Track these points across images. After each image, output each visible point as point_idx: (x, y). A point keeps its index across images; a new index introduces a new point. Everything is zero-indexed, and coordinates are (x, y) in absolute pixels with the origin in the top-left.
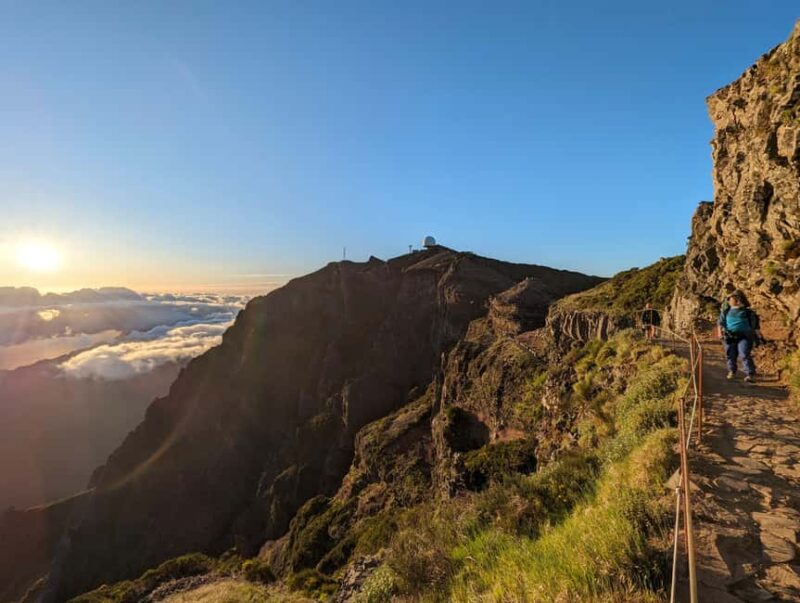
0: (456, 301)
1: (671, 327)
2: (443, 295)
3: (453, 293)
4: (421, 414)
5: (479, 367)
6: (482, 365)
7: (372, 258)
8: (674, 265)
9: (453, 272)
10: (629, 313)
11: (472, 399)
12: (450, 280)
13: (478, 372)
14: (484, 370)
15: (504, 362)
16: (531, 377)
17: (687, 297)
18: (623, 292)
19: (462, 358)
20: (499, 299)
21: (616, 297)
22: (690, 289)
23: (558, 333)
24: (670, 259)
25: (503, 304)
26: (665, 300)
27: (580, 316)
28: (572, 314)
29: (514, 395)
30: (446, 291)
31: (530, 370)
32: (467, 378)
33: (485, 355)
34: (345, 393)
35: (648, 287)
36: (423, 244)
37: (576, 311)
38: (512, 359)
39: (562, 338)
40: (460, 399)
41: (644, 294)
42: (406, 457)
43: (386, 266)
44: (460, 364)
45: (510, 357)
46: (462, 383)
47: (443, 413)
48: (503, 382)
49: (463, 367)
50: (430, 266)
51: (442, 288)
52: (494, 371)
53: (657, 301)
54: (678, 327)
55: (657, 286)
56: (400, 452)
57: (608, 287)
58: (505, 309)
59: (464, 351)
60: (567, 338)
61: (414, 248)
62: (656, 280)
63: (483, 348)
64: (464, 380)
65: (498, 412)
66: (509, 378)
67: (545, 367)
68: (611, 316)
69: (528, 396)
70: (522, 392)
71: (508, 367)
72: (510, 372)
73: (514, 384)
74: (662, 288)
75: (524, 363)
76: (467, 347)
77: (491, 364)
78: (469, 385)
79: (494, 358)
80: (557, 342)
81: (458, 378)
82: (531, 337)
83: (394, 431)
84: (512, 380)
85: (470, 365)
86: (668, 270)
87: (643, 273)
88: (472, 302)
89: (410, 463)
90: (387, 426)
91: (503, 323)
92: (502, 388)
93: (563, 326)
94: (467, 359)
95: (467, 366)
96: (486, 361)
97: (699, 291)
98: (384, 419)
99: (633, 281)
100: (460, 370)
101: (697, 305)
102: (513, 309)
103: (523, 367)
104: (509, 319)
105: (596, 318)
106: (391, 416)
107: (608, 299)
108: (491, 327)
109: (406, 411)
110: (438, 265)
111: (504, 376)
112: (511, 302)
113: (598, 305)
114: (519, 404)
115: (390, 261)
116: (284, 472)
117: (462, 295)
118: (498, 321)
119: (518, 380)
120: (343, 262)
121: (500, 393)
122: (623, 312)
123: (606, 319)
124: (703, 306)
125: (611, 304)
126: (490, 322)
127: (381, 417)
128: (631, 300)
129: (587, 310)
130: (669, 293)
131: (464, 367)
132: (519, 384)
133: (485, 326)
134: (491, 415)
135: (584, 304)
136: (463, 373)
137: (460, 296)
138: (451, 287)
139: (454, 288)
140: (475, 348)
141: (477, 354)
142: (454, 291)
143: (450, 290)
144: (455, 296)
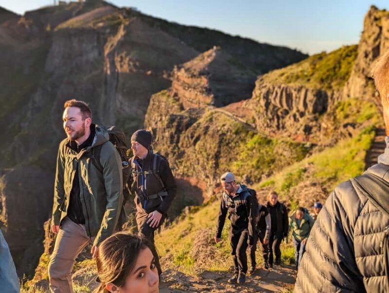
0: (131, 70)
1: (349, 96)
2: (113, 64)
3: (126, 61)
5: (192, 137)
6: (196, 135)
8: (351, 52)
9: (125, 36)
10: (322, 87)
11: (185, 167)
12: (122, 44)
13: (192, 141)
14: (198, 139)
15: (218, 131)
16: (243, 140)
17: (359, 77)
18: (317, 70)
19: (173, 130)
20: (187, 70)
21: (312, 75)
22: (361, 71)
23: (267, 104)
24: (348, 47)
25: (193, 76)
26: (345, 78)
27: (286, 89)
28: (280, 87)
29: (230, 156)
30: (118, 59)
31: (243, 135)
32: (179, 149)
33: (198, 126)
35: (335, 68)
37: (283, 86)
38: (226, 127)
39: (271, 107)
41: (332, 73)
43: (22, 20)
44: (172, 137)
45: (224, 125)
46: (174, 153)
48: (220, 147)
50: (91, 25)
51: (112, 55)
52: (209, 140)
53: (341, 78)
54: (352, 96)
55: (340, 67)
57: (306, 65)
58: (196, 81)
59: (175, 124)
60: (275, 107)
62: (339, 63)
63: (193, 120)
64: (176, 150)
65: (215, 172)
66: (225, 143)
67: (255, 132)
68: (311, 89)
69: (243, 155)
70: (237, 153)
71: (224, 134)
72: (225, 137)
73: (230, 147)
74: (343, 69)
75: (238, 130)
76: (177, 120)
77: (205, 133)
78: (181, 155)
79: (207, 128)
80: (267, 110)
81: (169, 150)
82: (237, 108)
84: (228, 144)
85: (182, 137)
86: (347, 56)
87: (330, 57)
88: (149, 72)
91: (193, 97)
92: (219, 152)
93: (271, 97)
94: (179, 131)
95: (179, 138)
96: (200, 131)
97: (365, 73)
99: (323, 62)
100: (172, 142)
101: (363, 82)
102: (204, 81)
103: (237, 133)
104: (202, 92)
105: (299, 90)
107: (306, 76)
108: (178, 100)
110: (101, 24)
111: (221, 142)
112: (201, 74)
113: (299, 80)
114: (235, 163)
115: (28, 14)
117: (137, 64)
118: (187, 94)
119: (233, 144)
121: (217, 156)
122: (319, 86)
123: (307, 91)
124: (367, 83)
125: (309, 80)
126: (176, 95)
128: (324, 77)
129: (291, 85)
130: (348, 74)
131: (176, 138)
132: (234, 147)
133: (171, 100)
134: (207, 177)
135: (289, 79)
136: (174, 144)
137: (135, 66)
138: (123, 55)
139: (127, 55)
140: (185, 121)
141: (188, 125)
142: (127, 59)
143: (122, 58)
144: (129, 65)
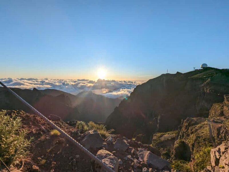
2: (204, 90)
4: (172, 137)
5: (191, 131)
6: (193, 131)
7: (178, 72)
11: (188, 141)
12: (208, 84)
14: (193, 133)
15: (199, 134)
16: (206, 146)
19: (187, 124)
23: (218, 134)
28: (225, 129)
29: (198, 149)
31: (207, 143)
33: (195, 127)
34: (159, 118)
36: (201, 66)
38: (202, 134)
40: (185, 139)
42: (164, 149)
44: (186, 126)
45: (203, 133)
46: (186, 133)
47: (178, 141)
49: (187, 128)
51: (204, 87)
56: (162, 147)
60: (222, 138)
61: (196, 69)
66: (197, 141)
70: (200, 150)
71: (199, 137)
72: (199, 139)
73: (199, 145)
75: (206, 139)
77: (195, 132)
78: (188, 135)
79: (197, 130)
80: (218, 137)
83: (162, 139)
88: (219, 94)
89: (164, 152)
90: (161, 136)
98: (161, 133)
100: (186, 129)
103: (204, 140)
106: (164, 133)
109: (169, 134)
116: (140, 135)
119: (201, 144)
120: (167, 74)
121: (193, 146)
126: (223, 106)
127: (161, 132)
132: (201, 146)
133: (220, 108)
136: (187, 130)
137: (212, 91)
138: (208, 87)
139: (209, 88)
140: (193, 122)
141: (193, 125)
142: (209, 89)
143: (207, 88)
144: (209, 91)
